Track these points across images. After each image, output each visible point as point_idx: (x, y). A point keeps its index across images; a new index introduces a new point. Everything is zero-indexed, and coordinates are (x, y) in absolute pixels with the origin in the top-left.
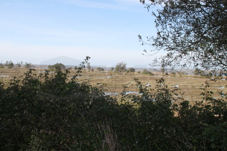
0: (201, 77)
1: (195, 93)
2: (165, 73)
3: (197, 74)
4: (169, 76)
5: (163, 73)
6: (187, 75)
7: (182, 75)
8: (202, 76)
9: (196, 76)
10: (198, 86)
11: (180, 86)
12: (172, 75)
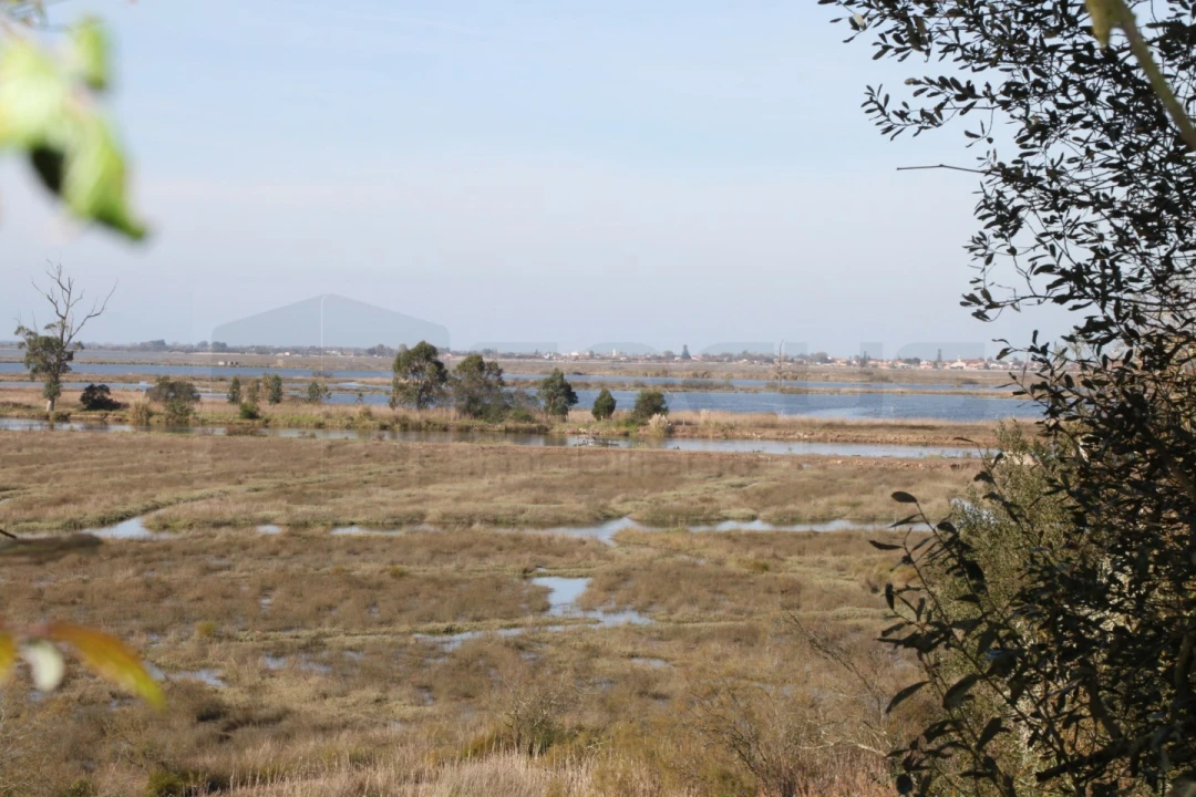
0: (467, 421)
1: (278, 593)
2: (72, 394)
3: (423, 397)
4: (120, 421)
5: (53, 393)
6: (314, 412)
7: (265, 408)
8: (477, 415)
9: (415, 416)
10: (367, 525)
11: (165, 527)
12: (157, 407)
